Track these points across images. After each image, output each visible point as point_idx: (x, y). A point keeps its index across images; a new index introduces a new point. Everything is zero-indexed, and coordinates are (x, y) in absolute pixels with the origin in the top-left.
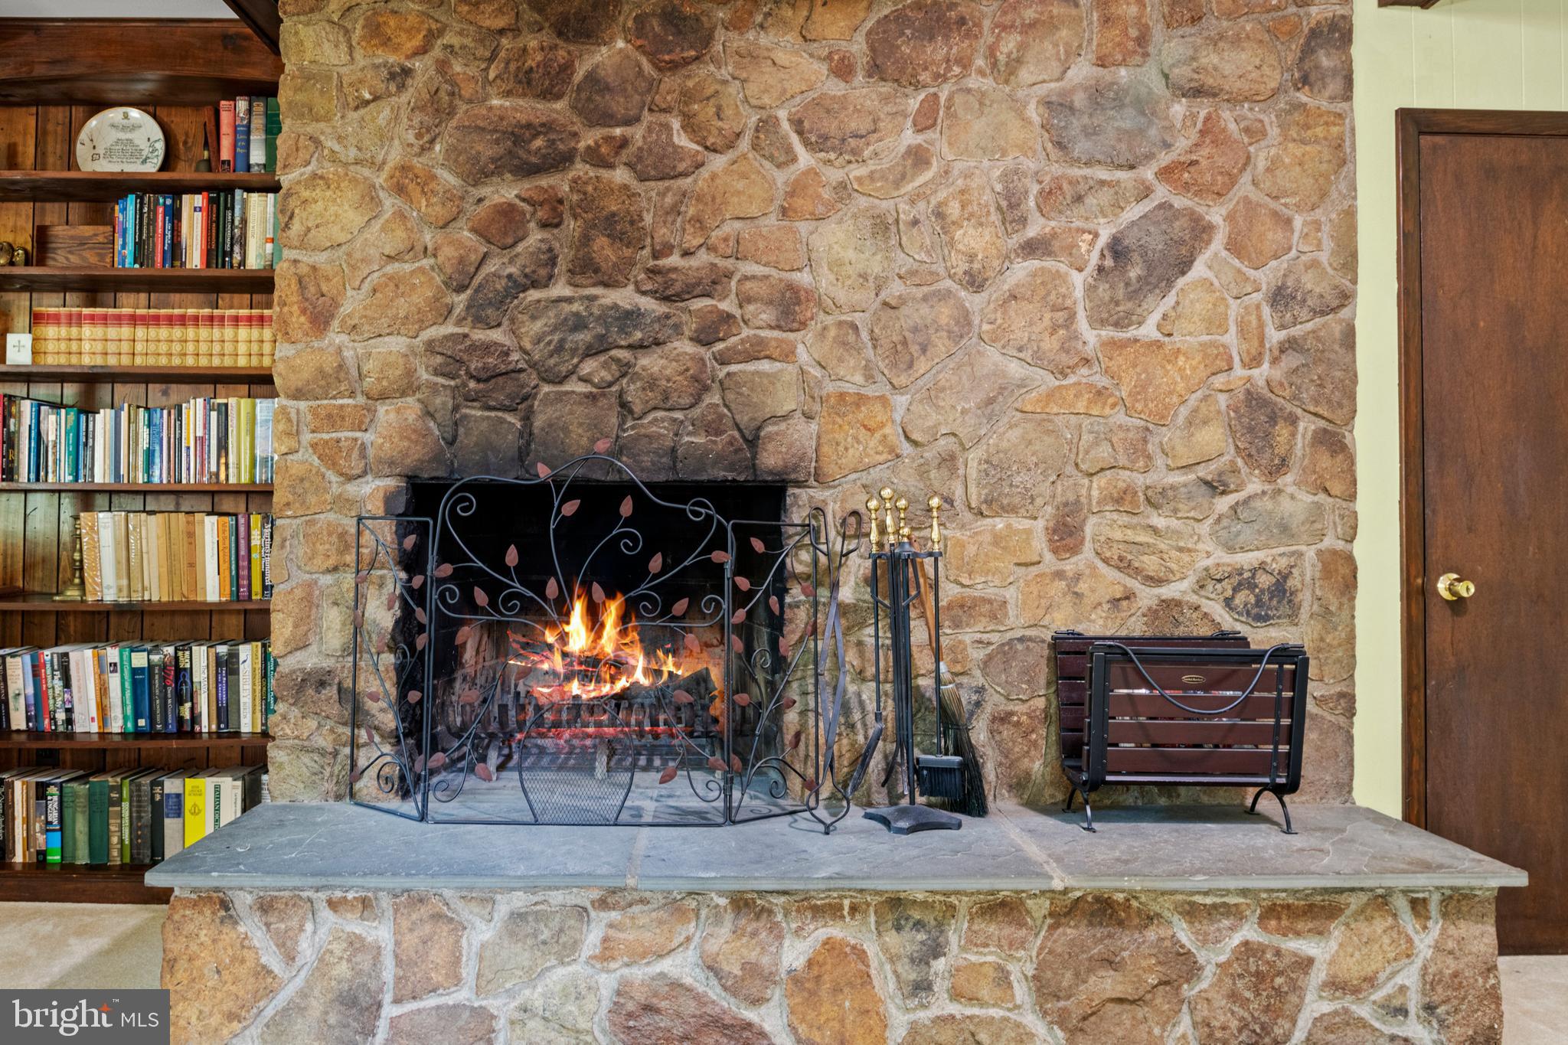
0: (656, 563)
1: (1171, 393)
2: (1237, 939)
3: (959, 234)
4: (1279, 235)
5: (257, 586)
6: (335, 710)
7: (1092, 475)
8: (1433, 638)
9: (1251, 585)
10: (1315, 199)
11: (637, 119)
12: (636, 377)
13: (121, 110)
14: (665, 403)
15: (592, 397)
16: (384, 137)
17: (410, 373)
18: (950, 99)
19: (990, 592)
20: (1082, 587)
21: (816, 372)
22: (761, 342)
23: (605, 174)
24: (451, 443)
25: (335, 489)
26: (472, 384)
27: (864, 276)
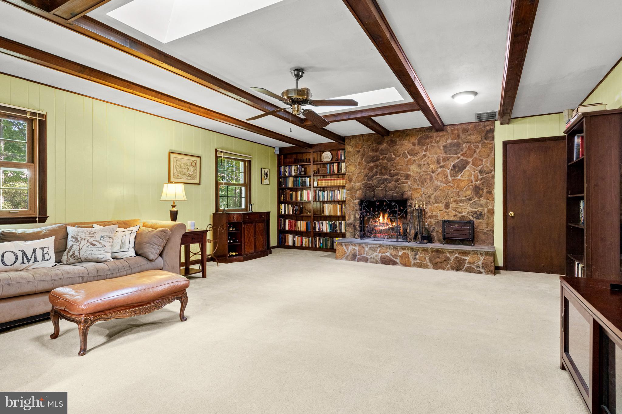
0: (388, 210)
1: (462, 186)
2: (455, 256)
3: (430, 166)
4: (481, 162)
5: (344, 214)
6: (353, 227)
7: (451, 198)
8: (508, 222)
9: (476, 213)
10: (487, 156)
11: (387, 154)
12: (387, 187)
13: (326, 152)
14: (391, 190)
15: (382, 189)
16: (357, 159)
17: (361, 187)
18: (429, 147)
19: (436, 214)
20: (449, 214)
21: (411, 185)
22: (404, 182)
23: (383, 161)
24: (365, 196)
25: (352, 201)
26: (368, 188)
27: (417, 172)
